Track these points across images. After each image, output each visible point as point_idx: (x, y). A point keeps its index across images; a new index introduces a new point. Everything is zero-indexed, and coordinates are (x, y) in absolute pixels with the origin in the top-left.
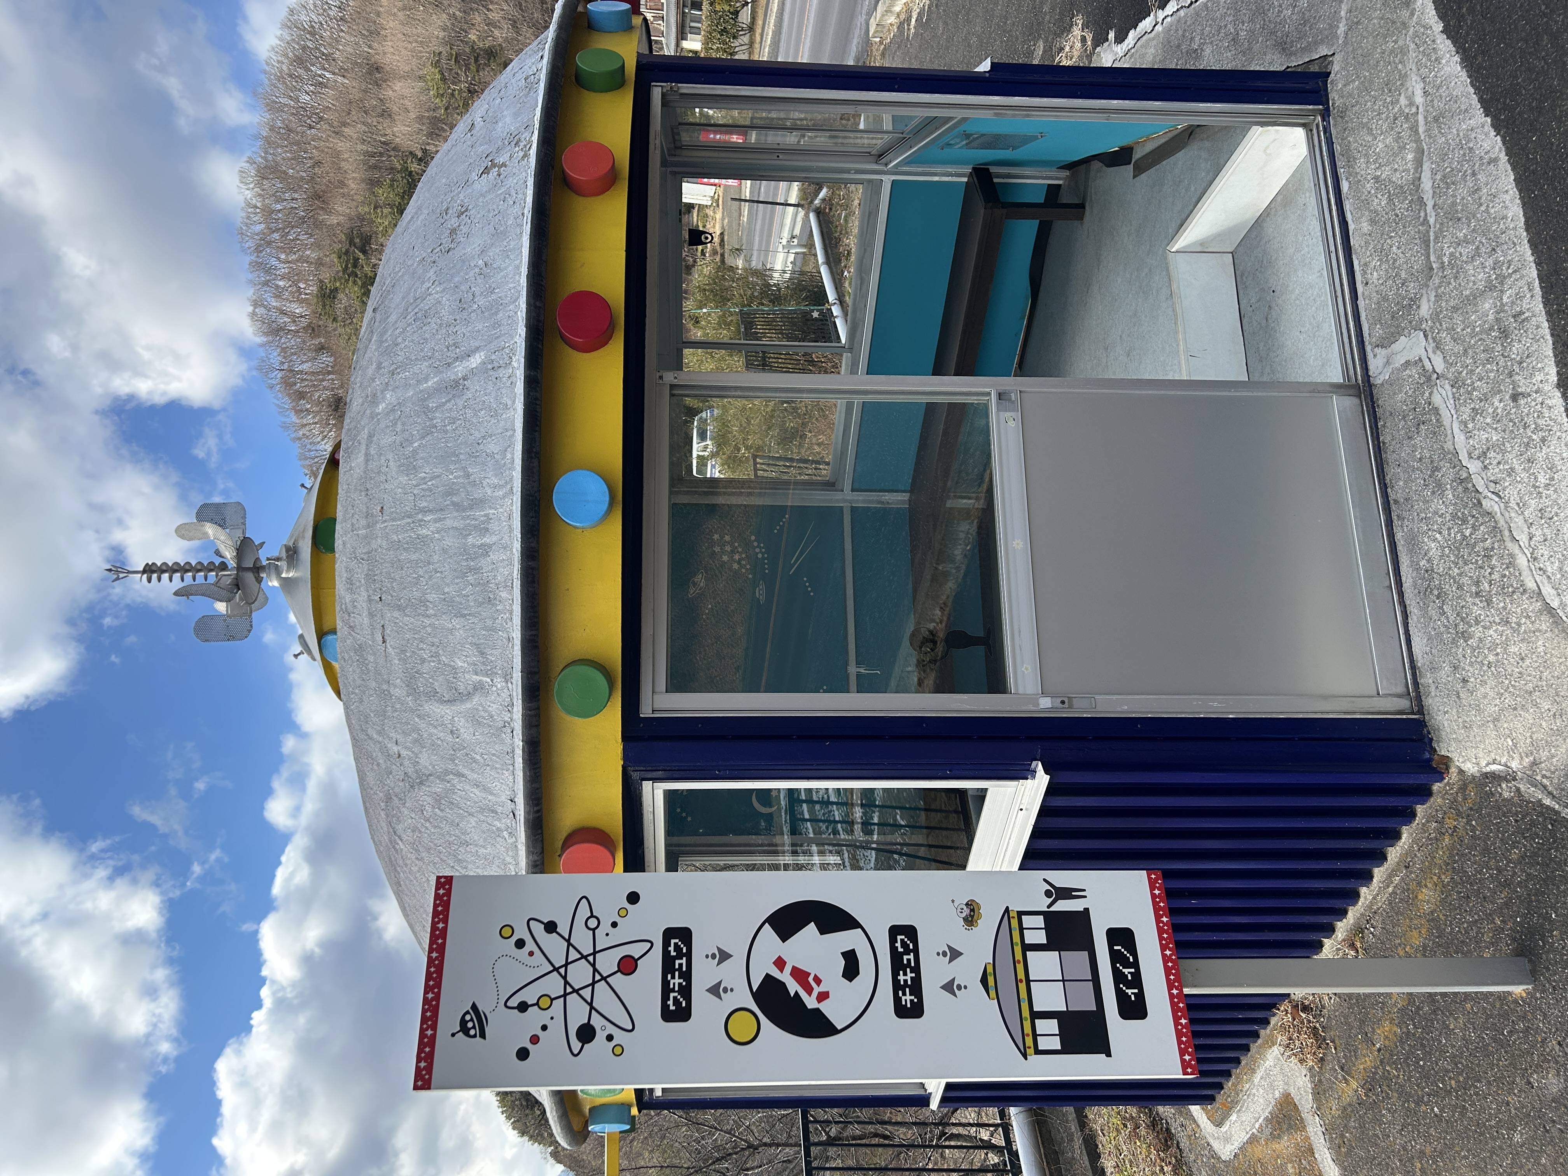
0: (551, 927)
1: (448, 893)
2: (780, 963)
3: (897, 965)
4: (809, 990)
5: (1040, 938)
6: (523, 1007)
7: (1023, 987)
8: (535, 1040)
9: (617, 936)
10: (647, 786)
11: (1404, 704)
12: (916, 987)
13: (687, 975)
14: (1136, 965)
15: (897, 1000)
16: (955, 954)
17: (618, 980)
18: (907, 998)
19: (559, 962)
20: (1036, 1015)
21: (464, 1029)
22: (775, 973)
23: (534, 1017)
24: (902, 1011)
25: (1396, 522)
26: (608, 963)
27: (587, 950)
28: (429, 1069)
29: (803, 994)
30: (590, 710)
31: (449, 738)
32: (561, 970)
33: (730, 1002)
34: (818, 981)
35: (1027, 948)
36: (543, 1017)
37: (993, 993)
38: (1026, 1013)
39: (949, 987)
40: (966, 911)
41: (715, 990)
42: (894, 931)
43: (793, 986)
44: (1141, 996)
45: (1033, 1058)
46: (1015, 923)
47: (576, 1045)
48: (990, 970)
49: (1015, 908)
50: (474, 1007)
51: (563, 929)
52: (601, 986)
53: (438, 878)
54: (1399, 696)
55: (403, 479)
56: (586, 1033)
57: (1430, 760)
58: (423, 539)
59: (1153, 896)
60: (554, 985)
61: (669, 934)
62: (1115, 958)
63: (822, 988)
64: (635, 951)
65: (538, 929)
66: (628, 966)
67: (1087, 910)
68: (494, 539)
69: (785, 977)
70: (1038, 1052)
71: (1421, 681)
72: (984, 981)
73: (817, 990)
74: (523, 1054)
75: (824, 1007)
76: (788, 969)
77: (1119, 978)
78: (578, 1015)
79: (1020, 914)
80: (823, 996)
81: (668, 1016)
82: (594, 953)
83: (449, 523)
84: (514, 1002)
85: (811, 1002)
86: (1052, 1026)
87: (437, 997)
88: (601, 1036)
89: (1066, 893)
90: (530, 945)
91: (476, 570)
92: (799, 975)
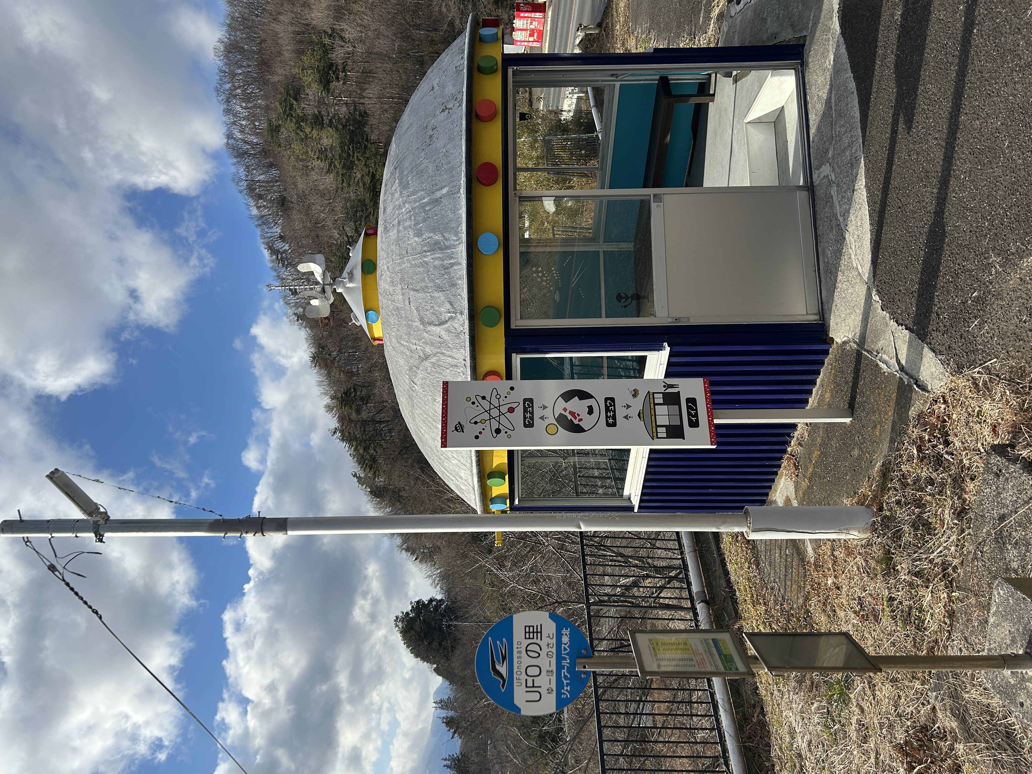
0: (484, 398)
1: (447, 387)
2: (565, 410)
3: (607, 410)
4: (575, 418)
5: (661, 401)
6: (476, 423)
7: (653, 417)
8: (481, 433)
9: (507, 401)
10: (514, 355)
11: (817, 317)
12: (614, 417)
13: (532, 413)
14: (696, 410)
15: (607, 421)
16: (629, 406)
17: (508, 415)
18: (611, 421)
19: (487, 409)
20: (657, 426)
21: (456, 429)
22: (563, 413)
23: (480, 426)
24: (608, 425)
25: (819, 244)
26: (504, 409)
27: (497, 405)
28: (446, 441)
29: (573, 419)
30: (493, 324)
31: (439, 339)
32: (488, 411)
33: (547, 422)
34: (578, 415)
35: (655, 404)
36: (483, 426)
37: (642, 419)
38: (654, 425)
39: (626, 417)
40: (633, 392)
41: (542, 418)
42: (606, 399)
43: (570, 417)
44: (697, 420)
45: (656, 440)
46: (651, 396)
47: (495, 435)
48: (641, 411)
49: (652, 391)
50: (459, 423)
51: (488, 398)
52: (502, 417)
53: (443, 382)
54: (815, 314)
55: (416, 239)
56: (498, 431)
57: (826, 339)
58: (426, 263)
59: (705, 387)
60: (486, 416)
61: (525, 400)
62: (688, 407)
63: (580, 417)
64: (514, 405)
65: (479, 399)
66: (511, 410)
67: (679, 392)
68: (455, 260)
69: (567, 414)
70: (658, 438)
71: (824, 308)
72: (639, 415)
73: (578, 418)
74: (477, 437)
75: (580, 423)
76: (568, 411)
77: (689, 414)
78: (495, 425)
79: (653, 393)
80: (580, 420)
81: (525, 426)
82: (499, 406)
83: (437, 255)
84: (473, 421)
85: (576, 422)
86: (664, 429)
87: (446, 420)
88: (503, 432)
89: (672, 386)
90: (477, 403)
91: (448, 273)
92: (572, 413)
